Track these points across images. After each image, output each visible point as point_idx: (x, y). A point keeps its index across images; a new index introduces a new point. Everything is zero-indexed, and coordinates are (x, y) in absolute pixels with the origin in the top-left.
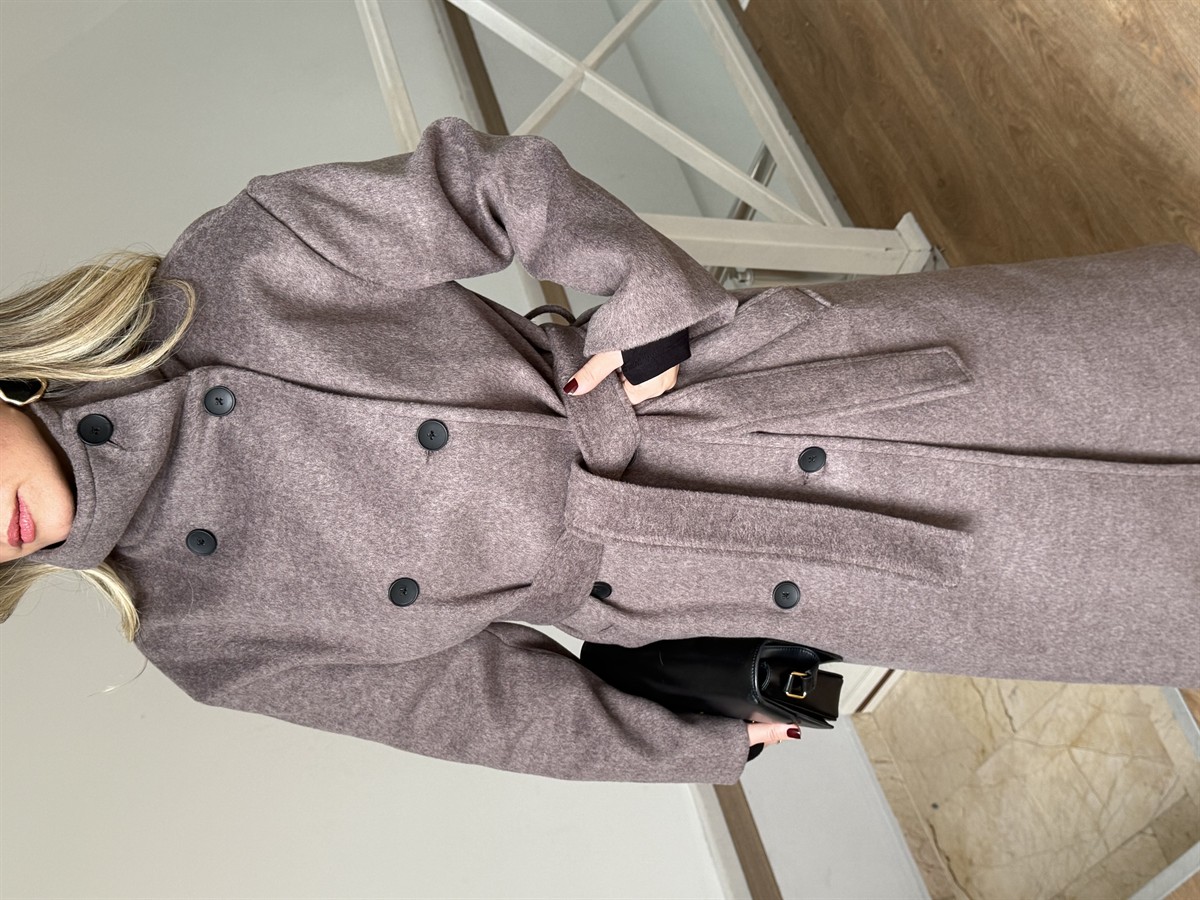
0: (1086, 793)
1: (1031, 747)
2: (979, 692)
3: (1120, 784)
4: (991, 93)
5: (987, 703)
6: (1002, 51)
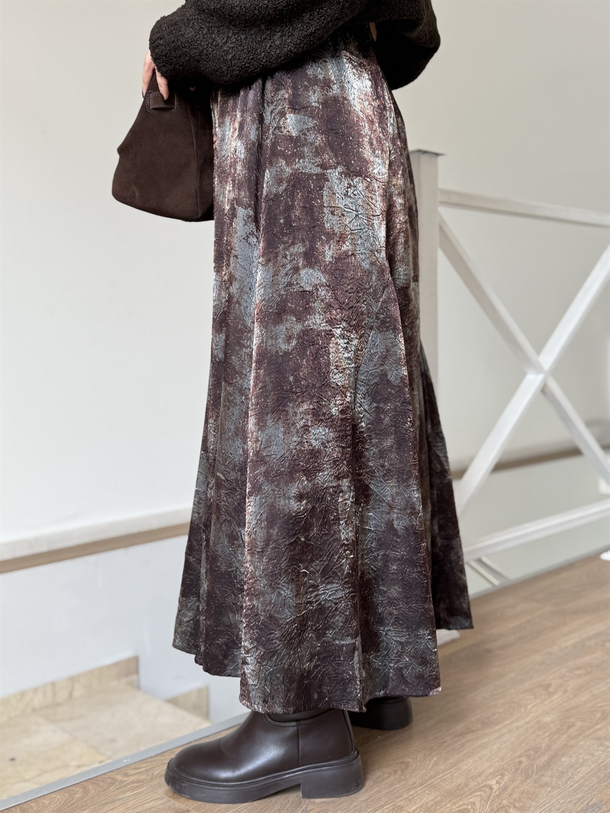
4: (577, 672)
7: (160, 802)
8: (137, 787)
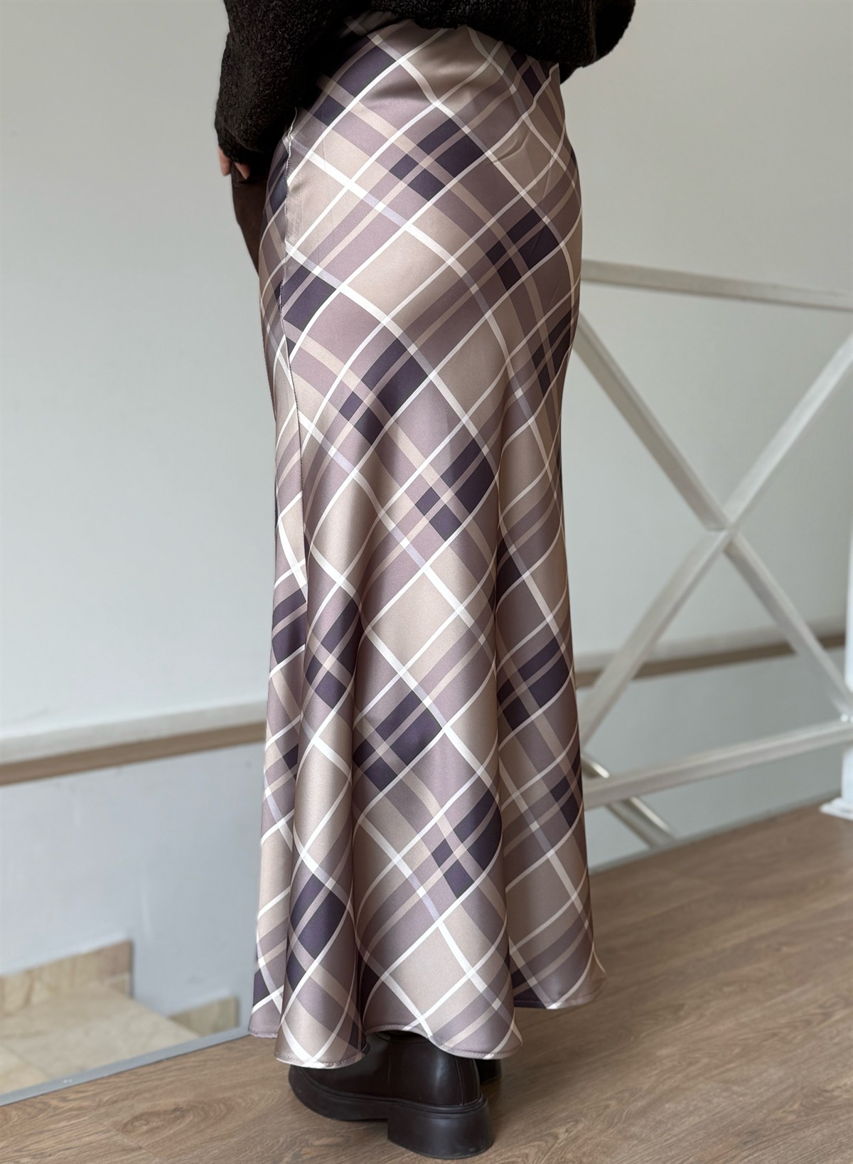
7: (104, 1136)
8: (77, 1115)
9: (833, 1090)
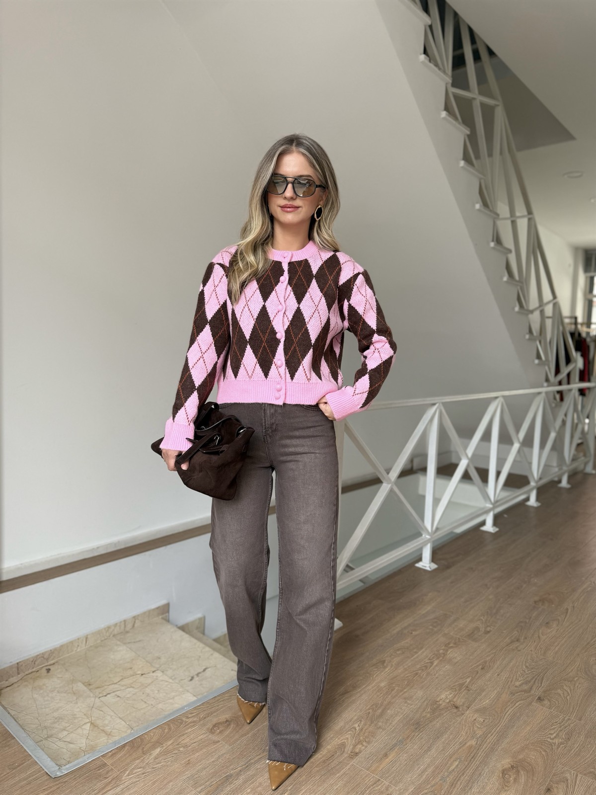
0: (67, 731)
1: (92, 706)
2: (119, 682)
3: (72, 746)
4: (398, 652)
5: (113, 685)
6: (416, 656)
7: (205, 736)
8: (194, 725)
9: (439, 701)
